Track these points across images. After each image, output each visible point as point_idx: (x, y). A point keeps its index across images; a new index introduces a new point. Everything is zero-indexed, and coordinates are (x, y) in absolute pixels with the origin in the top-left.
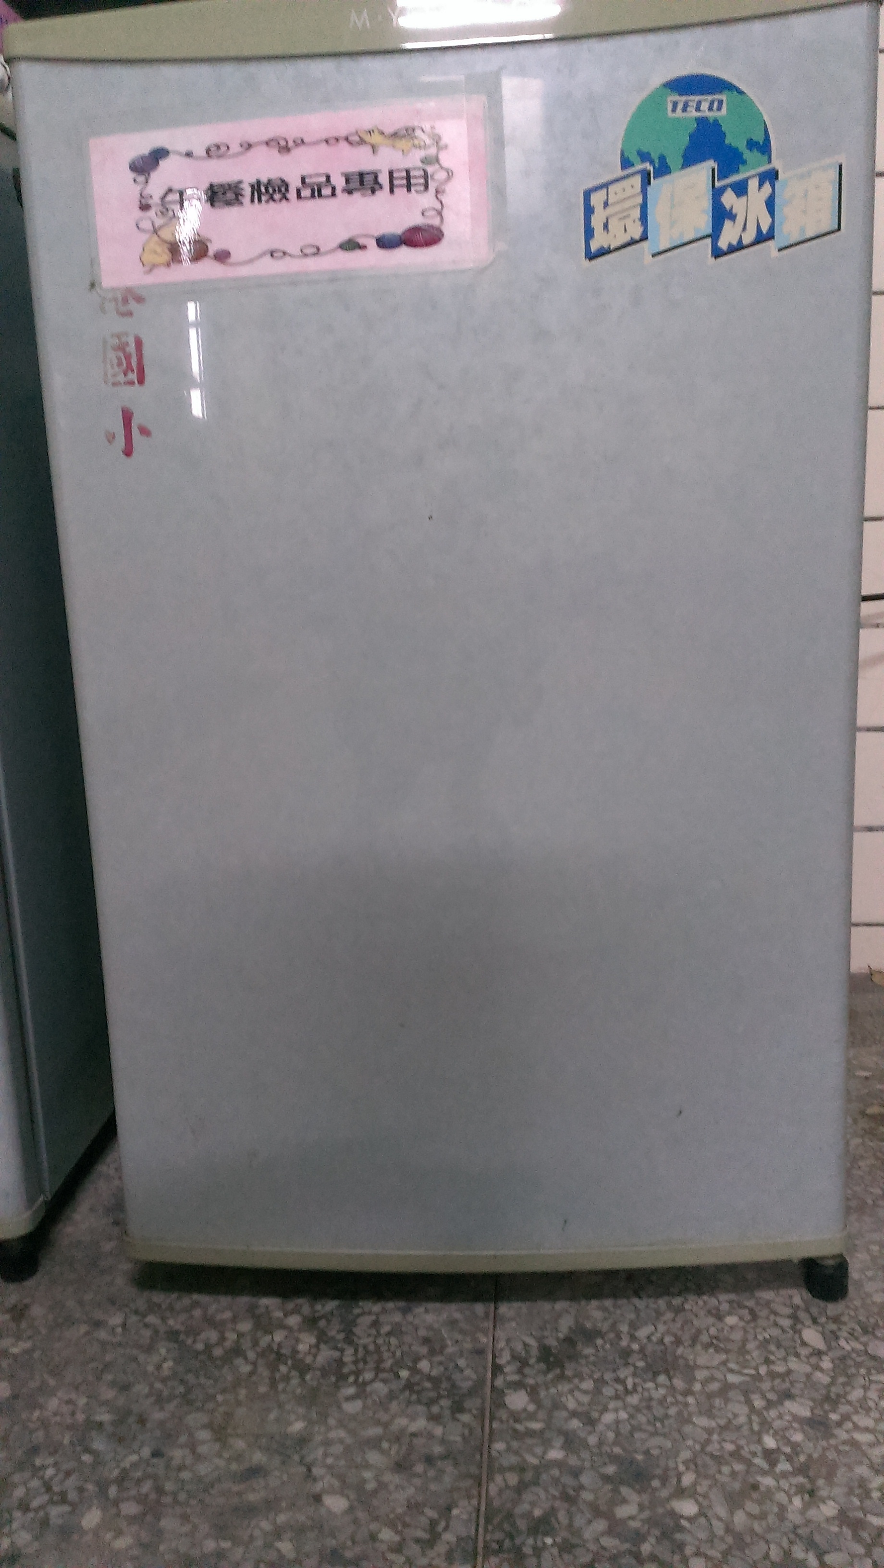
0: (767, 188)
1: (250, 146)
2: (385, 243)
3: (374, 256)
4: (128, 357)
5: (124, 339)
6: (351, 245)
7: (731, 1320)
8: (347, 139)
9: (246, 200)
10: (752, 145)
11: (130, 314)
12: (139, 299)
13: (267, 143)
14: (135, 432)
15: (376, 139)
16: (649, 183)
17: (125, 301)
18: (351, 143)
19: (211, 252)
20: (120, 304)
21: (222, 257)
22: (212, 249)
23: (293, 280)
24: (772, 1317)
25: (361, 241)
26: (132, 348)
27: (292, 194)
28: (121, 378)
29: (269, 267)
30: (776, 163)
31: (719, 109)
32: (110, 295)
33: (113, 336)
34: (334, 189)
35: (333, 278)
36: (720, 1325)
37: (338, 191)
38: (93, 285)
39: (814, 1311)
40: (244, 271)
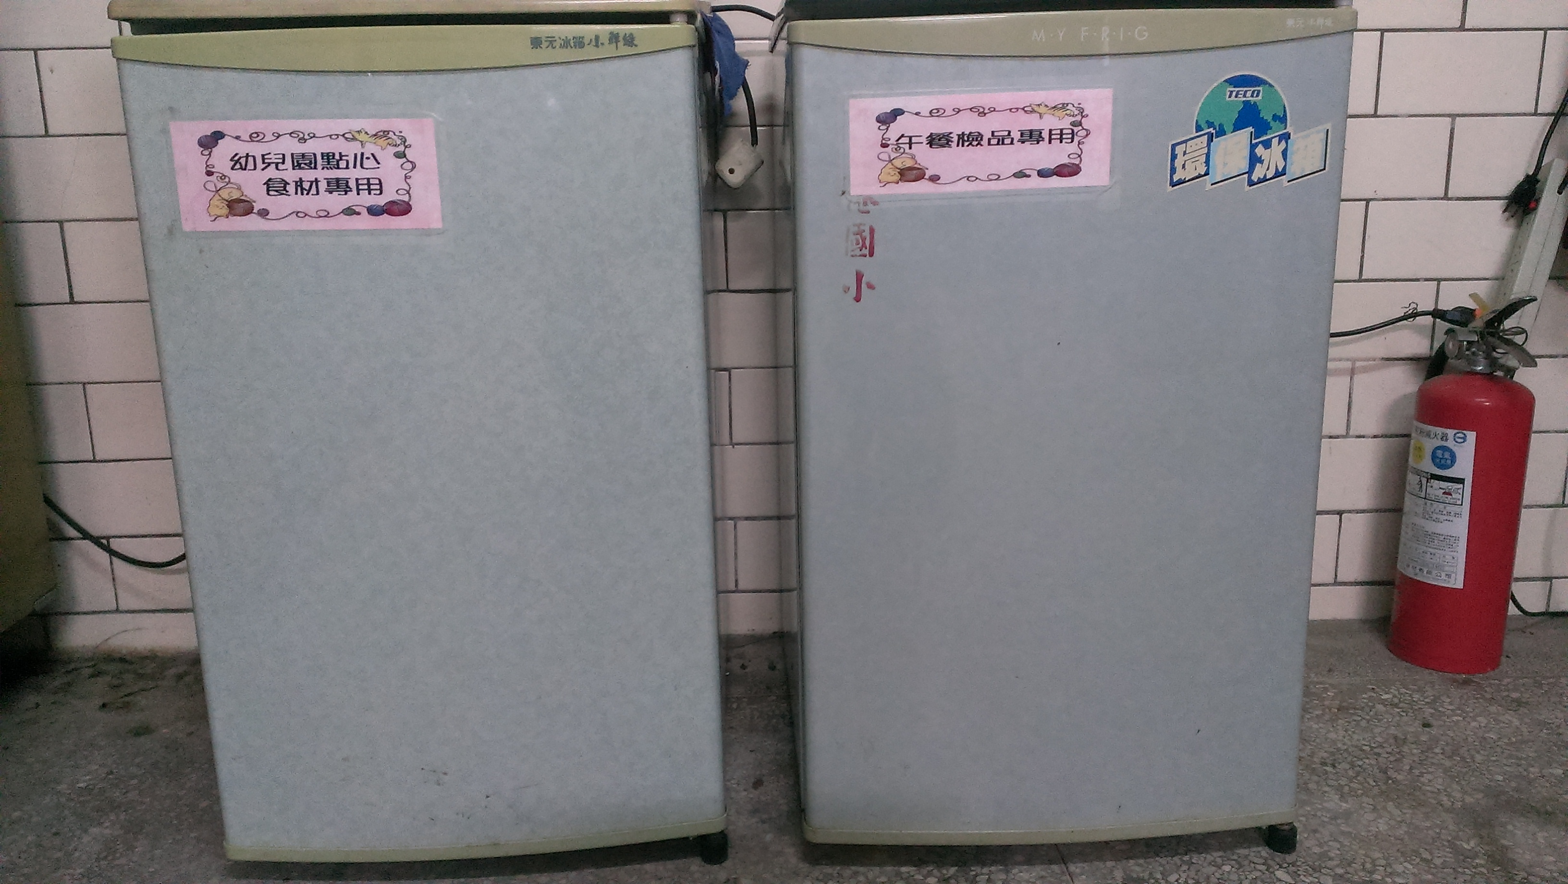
0: (1283, 142)
1: (960, 111)
2: (1042, 174)
3: (1035, 182)
4: (864, 240)
5: (862, 228)
6: (1021, 175)
7: (1227, 868)
8: (1023, 109)
9: (954, 145)
10: (1275, 117)
11: (868, 212)
12: (875, 203)
13: (971, 109)
14: (864, 286)
15: (1042, 109)
16: (1212, 141)
17: (865, 204)
18: (1026, 111)
19: (927, 177)
20: (861, 205)
21: (935, 179)
22: (928, 174)
23: (980, 195)
24: (1253, 865)
25: (1028, 172)
26: (867, 234)
27: (985, 142)
28: (858, 252)
29: (964, 187)
30: (1289, 129)
31: (1257, 96)
32: (855, 200)
33: (854, 225)
34: (1012, 139)
35: (1007, 193)
36: (1220, 872)
37: (1015, 141)
38: (843, 193)
39: (1277, 859)
40: (948, 189)
